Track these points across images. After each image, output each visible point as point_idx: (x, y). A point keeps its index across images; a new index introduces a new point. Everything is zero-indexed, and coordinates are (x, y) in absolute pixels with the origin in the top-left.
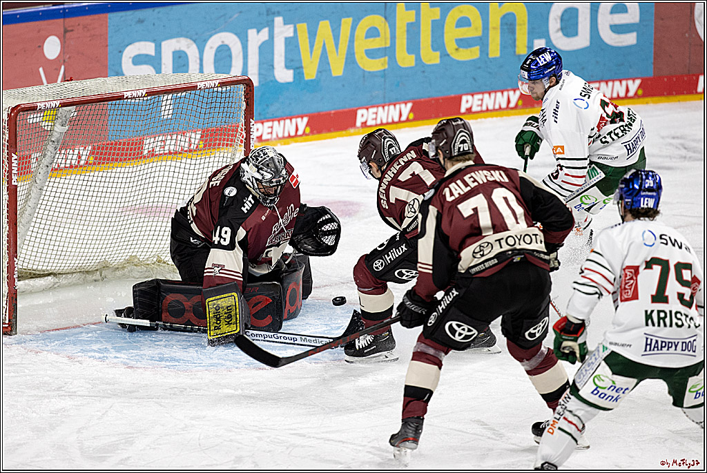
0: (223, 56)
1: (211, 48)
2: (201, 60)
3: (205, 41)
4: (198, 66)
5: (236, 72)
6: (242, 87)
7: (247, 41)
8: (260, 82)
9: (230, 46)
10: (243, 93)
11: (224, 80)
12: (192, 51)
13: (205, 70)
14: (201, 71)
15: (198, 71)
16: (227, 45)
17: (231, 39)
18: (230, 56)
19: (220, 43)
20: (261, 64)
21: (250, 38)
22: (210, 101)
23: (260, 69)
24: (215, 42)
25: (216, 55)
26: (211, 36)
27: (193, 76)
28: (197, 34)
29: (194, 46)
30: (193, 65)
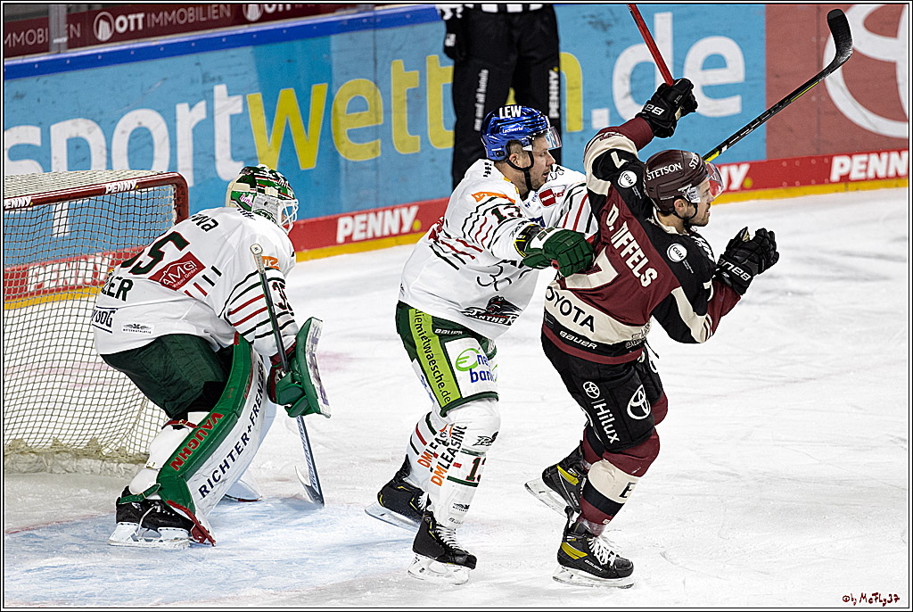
0: (141, 144)
1: (123, 132)
2: (109, 150)
3: (115, 122)
4: (104, 160)
5: (160, 166)
6: (171, 189)
7: (175, 121)
8: (195, 180)
9: (151, 128)
10: (173, 197)
11: (144, 180)
12: (95, 138)
13: (115, 165)
14: (109, 166)
15: (104, 167)
16: (146, 129)
17: (150, 119)
18: (151, 144)
19: (136, 125)
20: (196, 154)
21: (179, 116)
22: (125, 210)
23: (195, 161)
24: (129, 122)
25: (130, 143)
26: (122, 115)
27: (97, 174)
28: (101, 113)
29: (98, 131)
30: (98, 159)
